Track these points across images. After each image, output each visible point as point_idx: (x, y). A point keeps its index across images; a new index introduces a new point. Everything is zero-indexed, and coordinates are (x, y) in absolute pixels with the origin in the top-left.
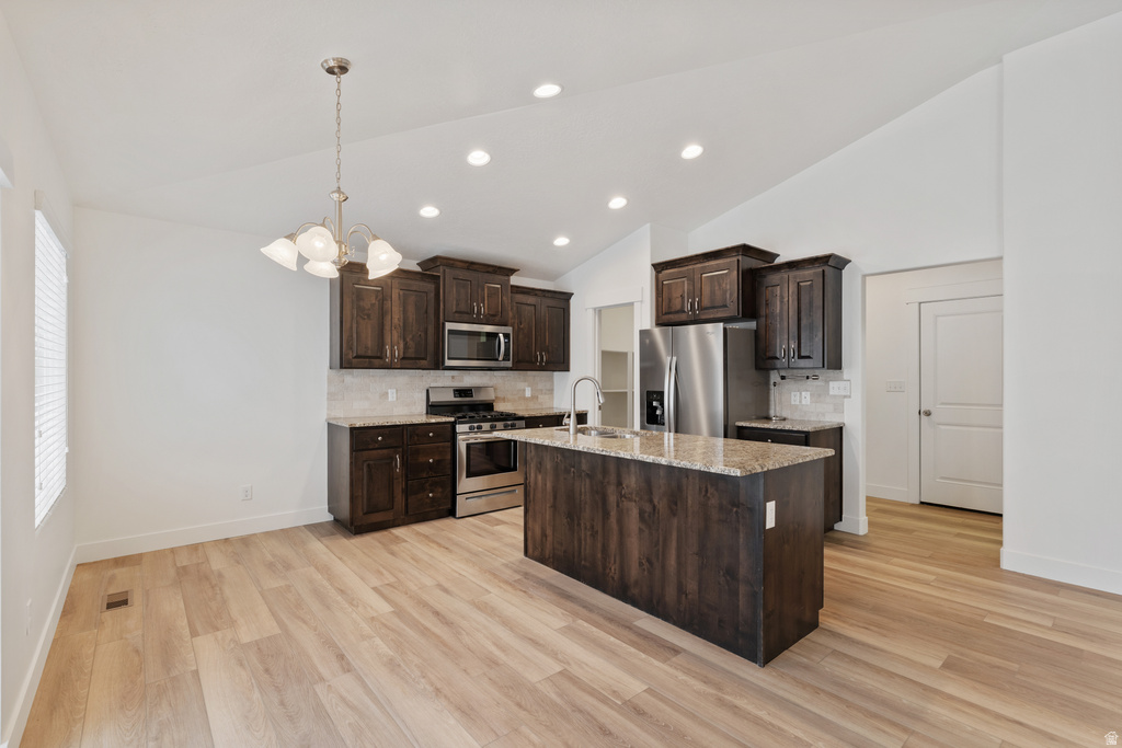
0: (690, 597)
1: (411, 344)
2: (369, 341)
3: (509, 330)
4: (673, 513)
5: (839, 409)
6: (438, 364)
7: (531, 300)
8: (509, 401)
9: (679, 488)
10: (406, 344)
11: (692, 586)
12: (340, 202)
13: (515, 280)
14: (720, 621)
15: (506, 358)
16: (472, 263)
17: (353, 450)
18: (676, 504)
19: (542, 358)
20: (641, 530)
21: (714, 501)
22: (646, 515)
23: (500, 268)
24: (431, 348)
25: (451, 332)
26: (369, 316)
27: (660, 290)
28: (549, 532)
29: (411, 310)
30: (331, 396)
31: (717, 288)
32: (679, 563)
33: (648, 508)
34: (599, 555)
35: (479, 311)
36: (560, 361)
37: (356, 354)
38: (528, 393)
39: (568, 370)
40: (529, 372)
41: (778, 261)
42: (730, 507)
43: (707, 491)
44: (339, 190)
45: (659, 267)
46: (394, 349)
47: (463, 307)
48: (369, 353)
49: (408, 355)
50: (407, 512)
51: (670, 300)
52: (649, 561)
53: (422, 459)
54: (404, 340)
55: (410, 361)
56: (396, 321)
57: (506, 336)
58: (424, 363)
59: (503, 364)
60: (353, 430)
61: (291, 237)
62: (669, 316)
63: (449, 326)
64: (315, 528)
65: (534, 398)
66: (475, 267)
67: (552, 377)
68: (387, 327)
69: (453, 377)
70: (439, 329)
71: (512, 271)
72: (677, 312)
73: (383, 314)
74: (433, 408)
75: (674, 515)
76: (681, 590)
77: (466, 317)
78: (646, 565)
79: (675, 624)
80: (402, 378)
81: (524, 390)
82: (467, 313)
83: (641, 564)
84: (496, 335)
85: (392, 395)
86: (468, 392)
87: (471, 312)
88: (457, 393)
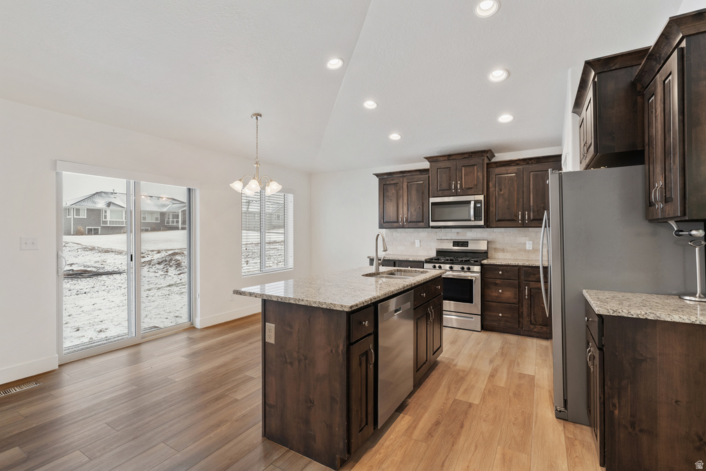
1: (413, 212)
2: (391, 213)
3: (481, 197)
6: (427, 225)
7: (512, 170)
8: (508, 251)
10: (411, 214)
16: (449, 156)
19: (523, 216)
25: (433, 204)
26: (391, 200)
29: (414, 193)
35: (456, 187)
37: (386, 219)
38: (529, 246)
40: (530, 229)
47: (444, 186)
48: (392, 220)
49: (412, 220)
54: (410, 211)
55: (414, 223)
56: (405, 200)
58: (421, 224)
59: (475, 223)
63: (432, 200)
65: (536, 250)
66: (453, 157)
68: (401, 205)
69: (458, 233)
70: (426, 202)
73: (398, 198)
77: (447, 193)
80: (423, 234)
81: (525, 244)
82: (447, 190)
84: (469, 202)
85: (417, 244)
86: (465, 244)
87: (450, 189)
88: (456, 243)
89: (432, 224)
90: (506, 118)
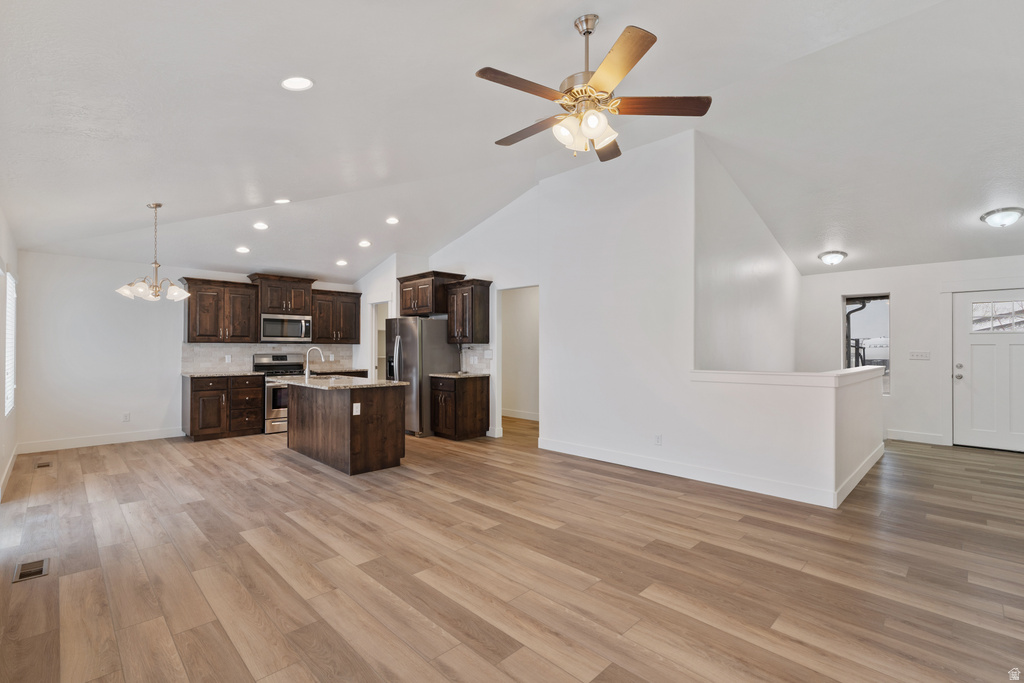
1: (238, 327)
2: (208, 325)
3: (309, 318)
5: (488, 367)
6: (256, 340)
7: (330, 298)
8: (316, 363)
10: (234, 327)
12: (156, 269)
13: (316, 286)
15: (307, 335)
16: (282, 277)
17: (192, 391)
19: (337, 335)
23: (303, 279)
24: (252, 329)
25: (265, 320)
26: (208, 311)
27: (403, 294)
29: (238, 306)
30: (184, 360)
31: (424, 295)
35: (287, 306)
36: (352, 336)
37: (200, 332)
38: (332, 358)
39: (359, 343)
40: (333, 345)
41: (466, 279)
44: (156, 263)
45: (402, 280)
46: (226, 330)
47: (275, 304)
49: (235, 334)
50: (230, 430)
51: (406, 300)
53: (240, 397)
54: (233, 325)
55: (237, 338)
56: (227, 313)
57: (306, 321)
58: (246, 338)
59: (306, 339)
60: (193, 379)
61: (130, 285)
62: (406, 310)
63: (264, 316)
64: (172, 440)
66: (284, 279)
67: (351, 348)
68: (221, 317)
69: (273, 348)
70: (258, 318)
71: (313, 281)
72: (408, 308)
73: (218, 309)
74: (257, 367)
77: (277, 310)
80: (236, 349)
82: (278, 308)
84: (300, 321)
85: (228, 359)
86: (284, 357)
87: (281, 307)
88: (275, 358)
89: (263, 339)
90: (342, 263)
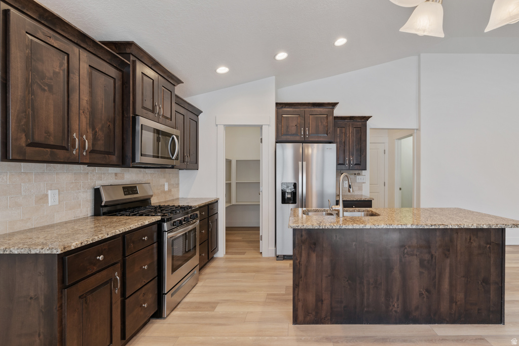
0: (458, 303)
1: (100, 135)
3: (178, 133)
4: (447, 256)
5: (361, 188)
6: (125, 161)
7: (182, 111)
9: (451, 241)
10: (95, 134)
11: (460, 296)
13: (178, 90)
14: (479, 310)
15: (177, 157)
18: (449, 251)
19: (188, 159)
20: (421, 273)
21: (475, 244)
22: (426, 262)
24: (118, 141)
26: (50, 88)
27: (280, 120)
28: (326, 296)
31: (320, 124)
32: (451, 285)
33: (427, 257)
34: (383, 299)
35: (159, 111)
36: (195, 162)
37: (32, 140)
38: (166, 188)
39: (197, 169)
42: (485, 245)
43: (470, 239)
45: (279, 106)
46: (83, 138)
47: (148, 104)
48: (52, 141)
49: (97, 148)
50: (124, 339)
51: (288, 127)
52: (428, 291)
53: (137, 268)
54: (93, 128)
55: (99, 156)
56: (84, 103)
57: (177, 138)
58: (112, 158)
59: (175, 162)
60: (65, 257)
62: (286, 137)
65: (170, 191)
66: (157, 67)
67: (178, 174)
68: (74, 109)
70: (128, 123)
71: (178, 82)
72: (293, 135)
73: (68, 89)
75: (447, 257)
76: (452, 300)
77: (150, 114)
78: (425, 294)
79: (448, 323)
81: (164, 185)
82: (151, 111)
83: (421, 294)
86: (134, 189)
88: (126, 190)
89: (140, 160)
